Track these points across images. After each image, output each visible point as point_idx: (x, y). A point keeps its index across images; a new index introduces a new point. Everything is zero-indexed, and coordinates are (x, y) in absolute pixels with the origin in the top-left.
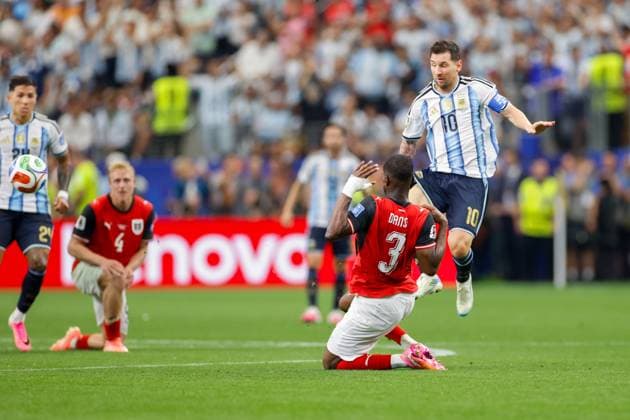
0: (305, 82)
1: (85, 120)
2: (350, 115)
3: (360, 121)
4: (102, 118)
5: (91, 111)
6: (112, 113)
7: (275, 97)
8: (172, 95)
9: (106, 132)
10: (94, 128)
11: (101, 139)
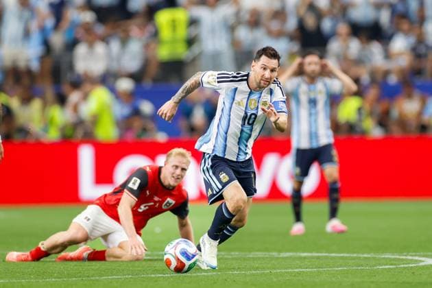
0: (303, 11)
1: (100, 48)
2: (345, 41)
3: (354, 46)
4: (115, 45)
5: (105, 39)
6: (125, 41)
7: (275, 25)
8: (174, 25)
9: (119, 59)
10: (109, 55)
11: (115, 66)
